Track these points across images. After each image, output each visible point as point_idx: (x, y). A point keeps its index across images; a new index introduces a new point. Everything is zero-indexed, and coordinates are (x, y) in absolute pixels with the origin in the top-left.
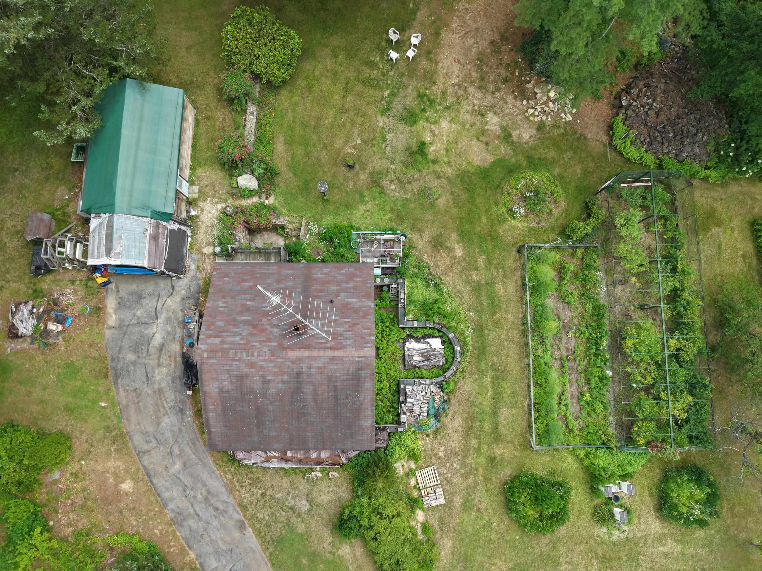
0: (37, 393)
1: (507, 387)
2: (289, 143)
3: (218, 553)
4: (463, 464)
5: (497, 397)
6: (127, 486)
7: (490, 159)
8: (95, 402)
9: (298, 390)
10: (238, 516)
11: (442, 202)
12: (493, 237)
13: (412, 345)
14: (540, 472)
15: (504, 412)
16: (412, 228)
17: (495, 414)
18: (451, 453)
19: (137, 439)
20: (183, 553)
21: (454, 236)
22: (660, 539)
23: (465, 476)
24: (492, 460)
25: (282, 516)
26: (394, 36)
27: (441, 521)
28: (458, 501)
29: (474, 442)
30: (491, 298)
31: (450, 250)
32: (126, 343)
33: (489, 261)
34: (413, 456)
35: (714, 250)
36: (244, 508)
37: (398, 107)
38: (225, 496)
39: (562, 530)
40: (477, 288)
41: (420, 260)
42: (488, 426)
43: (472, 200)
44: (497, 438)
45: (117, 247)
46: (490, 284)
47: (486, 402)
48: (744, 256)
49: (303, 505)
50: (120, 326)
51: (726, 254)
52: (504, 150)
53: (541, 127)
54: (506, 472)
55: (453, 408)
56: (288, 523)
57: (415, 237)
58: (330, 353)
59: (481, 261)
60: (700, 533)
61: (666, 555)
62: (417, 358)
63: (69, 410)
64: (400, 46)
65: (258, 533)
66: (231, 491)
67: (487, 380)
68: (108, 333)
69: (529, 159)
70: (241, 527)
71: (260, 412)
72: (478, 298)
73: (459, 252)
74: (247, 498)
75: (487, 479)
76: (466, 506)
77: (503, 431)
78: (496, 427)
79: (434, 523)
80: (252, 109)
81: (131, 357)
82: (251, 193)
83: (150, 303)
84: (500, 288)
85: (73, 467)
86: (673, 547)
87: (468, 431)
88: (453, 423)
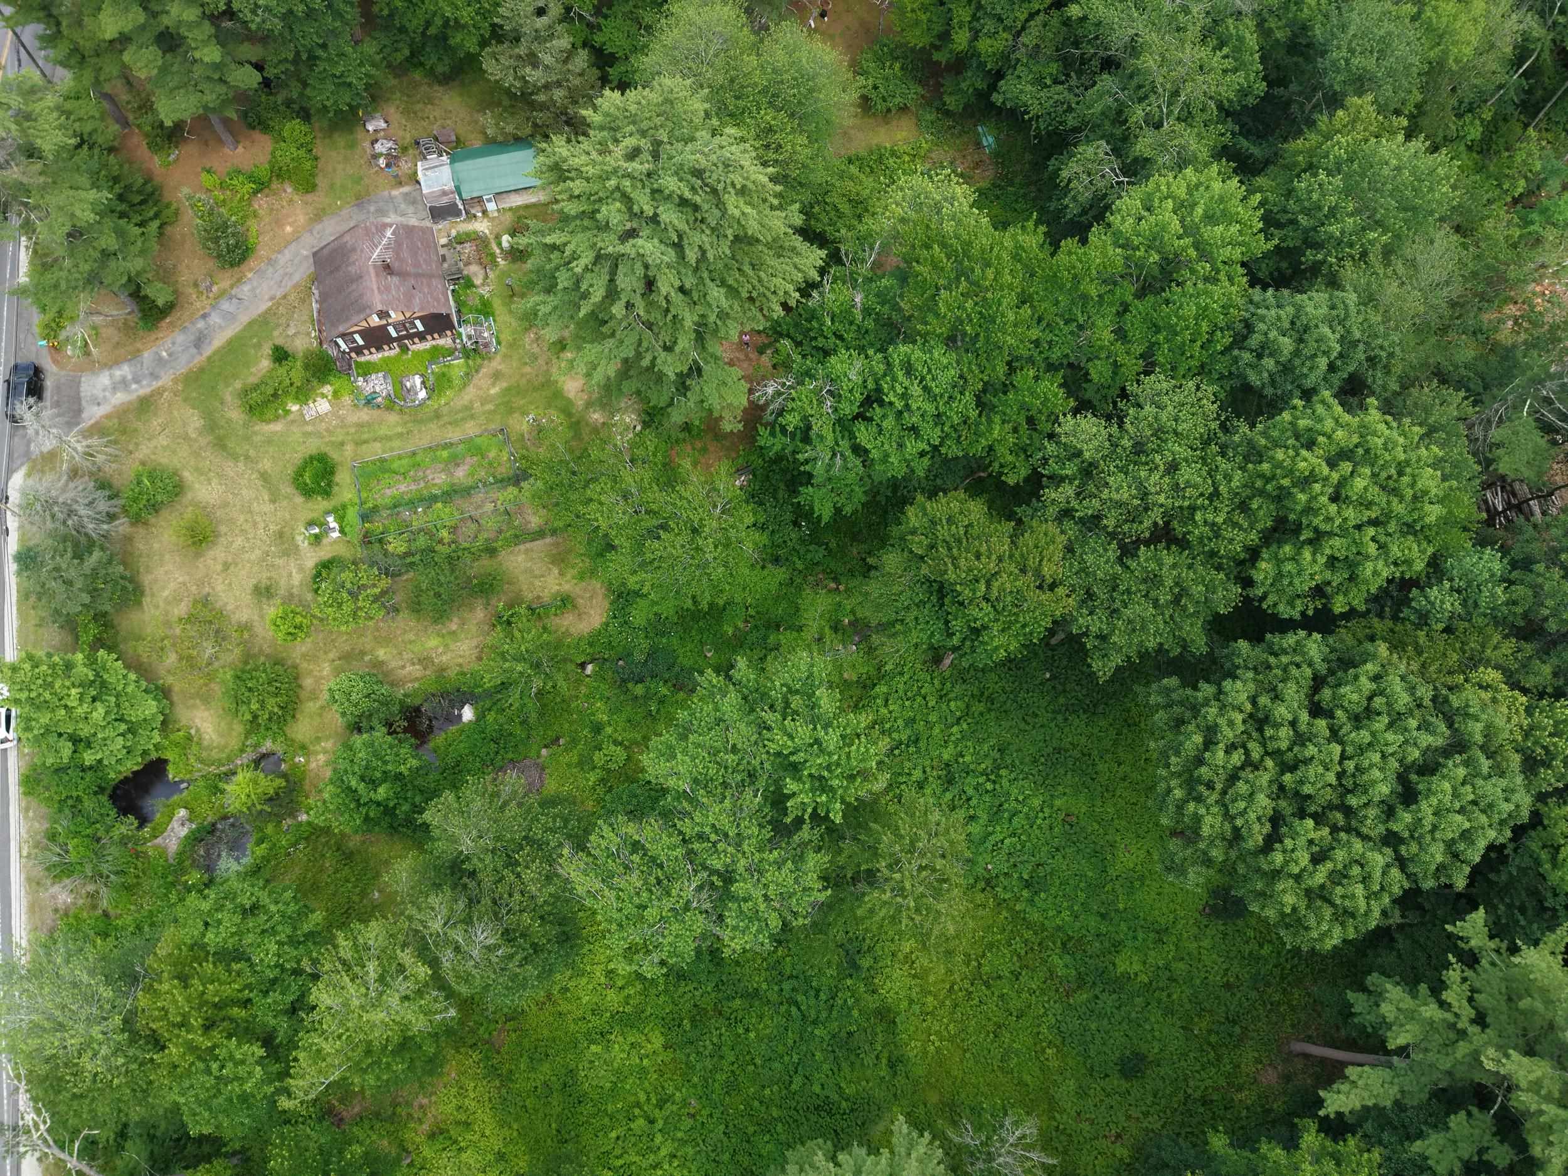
0: (340, 167)
1: (396, 443)
3: (253, 289)
4: (335, 427)
5: (389, 438)
6: (288, 229)
7: (571, 395)
8: (340, 198)
9: (352, 281)
10: (279, 295)
11: (528, 370)
12: (511, 411)
13: (418, 380)
14: (338, 478)
15: (378, 445)
16: (505, 356)
17: (375, 440)
18: (342, 419)
19: (318, 227)
20: (251, 270)
21: (505, 385)
22: (301, 569)
23: (327, 430)
24: (342, 444)
25: (283, 321)
27: (293, 422)
28: (309, 428)
29: (353, 430)
30: (463, 419)
31: (494, 385)
32: (381, 204)
33: (490, 412)
34: (336, 393)
35: (537, 572)
36: (285, 297)
38: (290, 284)
39: (299, 500)
40: (468, 408)
41: (480, 366)
42: (365, 436)
43: (535, 389)
44: (359, 443)
45: (429, 173)
46: (472, 417)
47: (383, 432)
48: (539, 597)
49: (291, 331)
50: (391, 198)
51: (537, 583)
54: (335, 455)
55: (376, 413)
56: (278, 325)
57: (498, 358)
58: (375, 287)
59: (490, 407)
61: (290, 575)
62: (408, 384)
63: (332, 186)
65: (270, 309)
66: (295, 286)
67: (399, 429)
68: (386, 193)
69: (578, 422)
70: (272, 299)
71: (337, 269)
72: (460, 411)
73: (492, 392)
74: (292, 297)
75: (327, 444)
76: (307, 434)
77: (364, 447)
78: (365, 442)
79: (291, 417)
81: (372, 209)
82: (499, 244)
83: (411, 209)
84: (471, 423)
85: (296, 198)
86: (297, 579)
87: (360, 426)
88: (365, 415)
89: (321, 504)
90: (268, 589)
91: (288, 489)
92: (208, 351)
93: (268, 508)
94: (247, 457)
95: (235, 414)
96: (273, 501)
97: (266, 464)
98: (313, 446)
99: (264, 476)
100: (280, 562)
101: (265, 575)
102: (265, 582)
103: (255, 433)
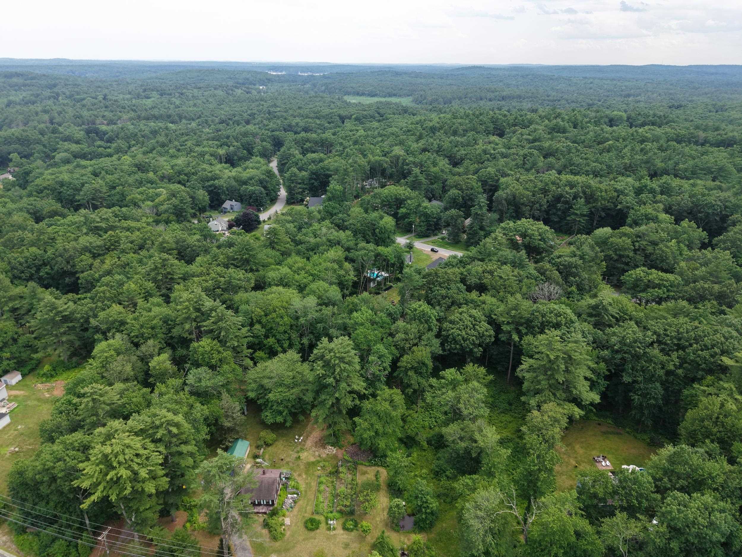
1: (310, 502)
2: (269, 456)
4: (297, 517)
5: (307, 505)
7: (315, 460)
11: (302, 467)
12: (313, 474)
13: (289, 496)
14: (315, 519)
15: (308, 508)
17: (306, 508)
18: (295, 515)
21: (303, 474)
22: (343, 534)
23: (297, 520)
24: (303, 516)
26: (297, 437)
27: (288, 528)
28: (294, 524)
29: (300, 513)
30: (310, 485)
31: (302, 476)
33: (311, 479)
34: (284, 515)
35: (366, 478)
37: (295, 450)
39: (318, 531)
40: (307, 484)
42: (304, 510)
43: (309, 467)
44: (306, 512)
46: (310, 483)
47: (304, 505)
51: (369, 479)
52: (318, 459)
53: (328, 454)
54: (306, 519)
55: (296, 506)
59: (309, 479)
60: (353, 533)
61: (343, 538)
64: (298, 439)
67: (306, 501)
69: (324, 460)
72: (307, 486)
73: (304, 477)
75: (301, 520)
76: (296, 525)
78: (306, 510)
79: (286, 529)
80: (262, 449)
84: (312, 484)
86: (345, 536)
87: (299, 511)
88: (296, 510)
89: (323, 526)
90: (346, 545)
91: (312, 534)
92: (250, 548)
93: (317, 540)
94: (296, 543)
95: (277, 544)
96: (315, 539)
97: (301, 538)
98: (301, 525)
99: (304, 540)
100: (338, 540)
101: (341, 545)
102: (343, 546)
103: (288, 539)
